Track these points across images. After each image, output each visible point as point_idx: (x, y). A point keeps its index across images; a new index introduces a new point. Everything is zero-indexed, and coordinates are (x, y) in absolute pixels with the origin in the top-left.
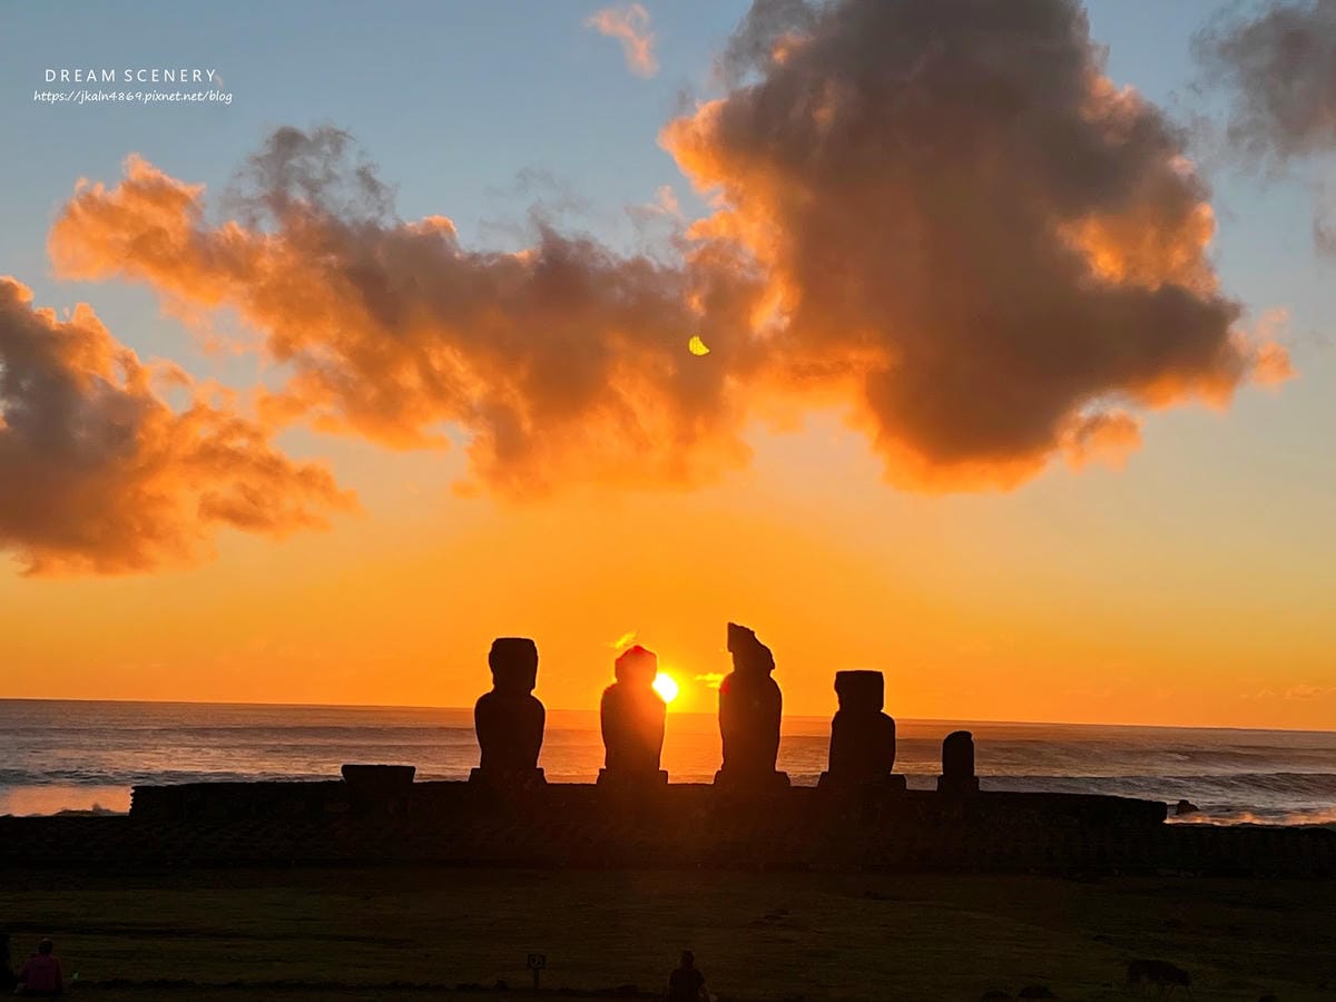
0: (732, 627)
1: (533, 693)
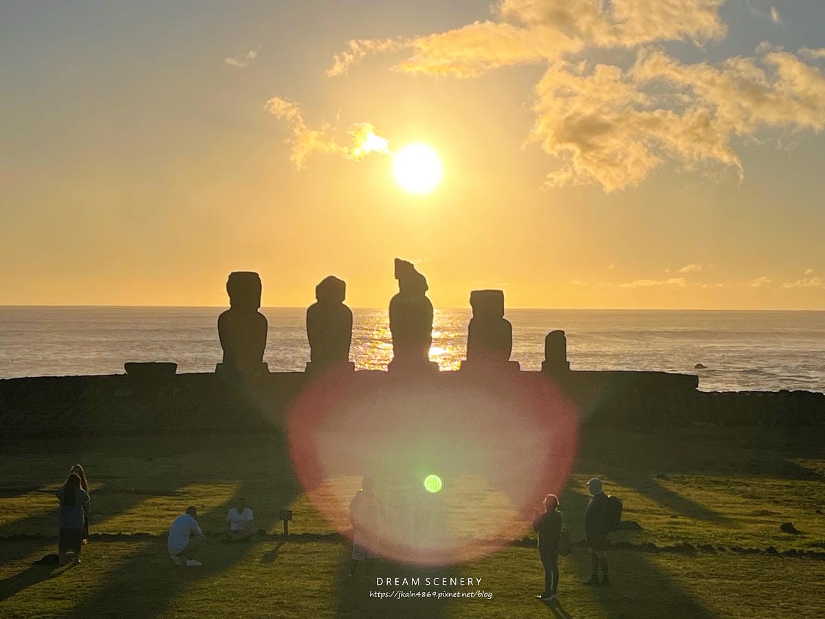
0: (397, 261)
1: (259, 310)
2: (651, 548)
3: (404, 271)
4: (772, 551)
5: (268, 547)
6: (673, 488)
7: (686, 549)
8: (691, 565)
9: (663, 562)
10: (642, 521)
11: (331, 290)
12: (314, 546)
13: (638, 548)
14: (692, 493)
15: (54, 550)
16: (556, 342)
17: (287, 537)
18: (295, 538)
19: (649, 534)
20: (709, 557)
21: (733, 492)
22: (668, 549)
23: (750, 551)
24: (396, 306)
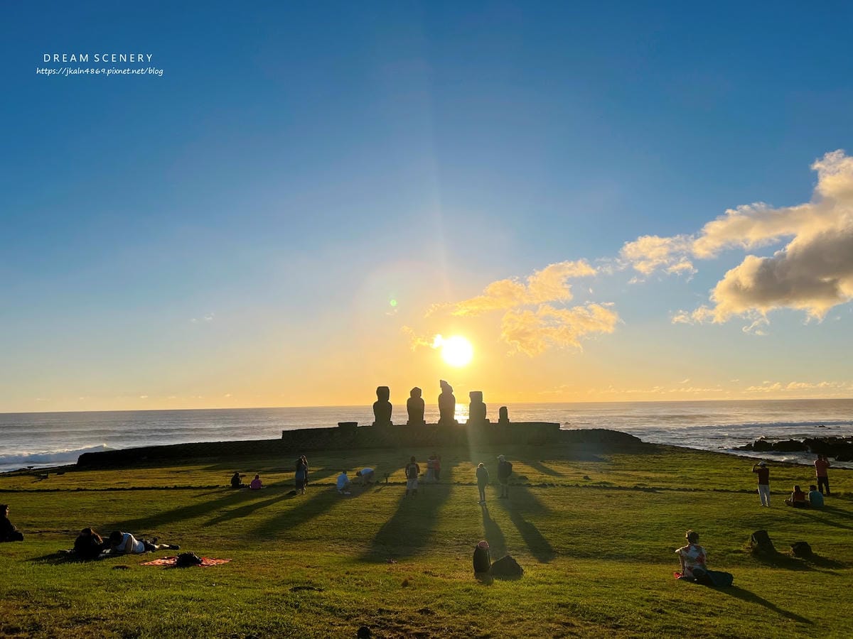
2: (530, 485)
3: (444, 385)
4: (577, 485)
5: (379, 487)
6: (546, 465)
7: (544, 485)
8: (544, 491)
9: (532, 490)
10: (529, 476)
11: (416, 393)
12: (396, 487)
13: (525, 486)
14: (553, 467)
15: (294, 489)
16: (503, 411)
17: (387, 484)
18: (390, 484)
19: (531, 481)
20: (552, 488)
21: (569, 466)
22: (536, 486)
23: (569, 486)
24: (441, 398)
